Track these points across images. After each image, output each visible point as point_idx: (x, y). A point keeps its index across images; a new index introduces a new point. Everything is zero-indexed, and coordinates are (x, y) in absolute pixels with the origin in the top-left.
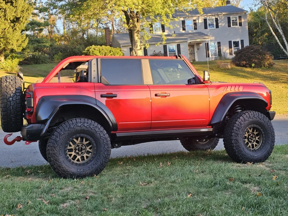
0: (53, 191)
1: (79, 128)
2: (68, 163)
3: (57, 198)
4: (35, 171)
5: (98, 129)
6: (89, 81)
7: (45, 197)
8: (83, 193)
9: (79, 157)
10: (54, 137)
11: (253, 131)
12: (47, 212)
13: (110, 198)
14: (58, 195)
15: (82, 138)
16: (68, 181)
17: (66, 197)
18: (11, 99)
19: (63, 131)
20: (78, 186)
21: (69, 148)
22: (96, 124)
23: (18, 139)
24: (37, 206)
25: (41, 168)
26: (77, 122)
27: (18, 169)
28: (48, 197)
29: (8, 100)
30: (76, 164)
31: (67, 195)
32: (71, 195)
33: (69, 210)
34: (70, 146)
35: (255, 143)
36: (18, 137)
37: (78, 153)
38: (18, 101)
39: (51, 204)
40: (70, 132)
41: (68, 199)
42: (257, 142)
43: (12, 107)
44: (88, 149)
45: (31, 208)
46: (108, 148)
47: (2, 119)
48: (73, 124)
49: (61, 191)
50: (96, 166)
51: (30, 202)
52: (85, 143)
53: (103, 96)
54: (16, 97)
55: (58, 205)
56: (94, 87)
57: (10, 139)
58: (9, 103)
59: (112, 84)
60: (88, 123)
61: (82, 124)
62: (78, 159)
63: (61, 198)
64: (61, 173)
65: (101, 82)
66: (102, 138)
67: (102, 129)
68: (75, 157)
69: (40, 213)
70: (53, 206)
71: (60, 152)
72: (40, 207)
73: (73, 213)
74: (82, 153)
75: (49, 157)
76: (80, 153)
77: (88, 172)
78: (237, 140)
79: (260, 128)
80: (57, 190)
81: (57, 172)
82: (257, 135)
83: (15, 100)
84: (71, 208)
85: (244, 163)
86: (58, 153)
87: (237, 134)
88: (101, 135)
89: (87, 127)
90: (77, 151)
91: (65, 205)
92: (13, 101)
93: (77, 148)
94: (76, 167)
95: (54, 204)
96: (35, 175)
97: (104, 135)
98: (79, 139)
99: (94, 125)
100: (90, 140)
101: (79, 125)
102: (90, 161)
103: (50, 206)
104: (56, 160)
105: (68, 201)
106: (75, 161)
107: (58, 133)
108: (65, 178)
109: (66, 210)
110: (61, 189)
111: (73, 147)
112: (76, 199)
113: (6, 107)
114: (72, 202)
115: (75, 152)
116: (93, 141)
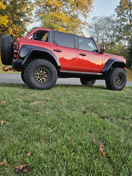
0: (27, 94)
1: (42, 64)
2: (35, 81)
3: (29, 99)
4: (18, 85)
5: (52, 66)
6: (48, 41)
7: (21, 97)
8: (44, 97)
9: (41, 79)
10: (29, 67)
11: (119, 77)
12: (22, 107)
13: (62, 101)
14: (30, 97)
15: (43, 70)
16: (35, 91)
17: (35, 99)
18: (6, 45)
19: (34, 64)
20: (41, 94)
21: (36, 74)
22: (51, 63)
23: (10, 69)
24: (16, 103)
25: (21, 85)
26: (41, 61)
27: (10, 84)
28: (24, 97)
29: (5, 46)
30: (40, 82)
31: (35, 98)
32: (37, 98)
33: (37, 107)
34: (37, 73)
35: (118, 82)
36: (10, 68)
37: (40, 77)
38: (10, 48)
39: (25, 102)
40: (37, 66)
41: (35, 100)
42: (119, 82)
43: (7, 50)
44: (46, 76)
45: (11, 103)
46: (56, 76)
47: (1, 56)
48: (39, 61)
49: (31, 95)
50: (50, 85)
51: (11, 100)
52: (44, 73)
53: (55, 50)
54: (9, 45)
55: (30, 103)
56: (51, 45)
57: (6, 68)
58: (4, 47)
59: (59, 45)
60: (47, 62)
61: (44, 62)
62: (41, 80)
63: (31, 99)
64: (31, 86)
65: (54, 43)
66: (54, 71)
67: (54, 66)
68: (39, 79)
69: (16, 108)
70: (26, 104)
71: (31, 76)
72: (17, 103)
73: (40, 109)
74: (43, 78)
75: (25, 78)
76: (42, 77)
77: (46, 87)
78: (113, 80)
79: (122, 76)
80: (29, 94)
81: (29, 86)
82: (120, 79)
83: (8, 46)
84: (38, 105)
85: (114, 90)
86: (30, 76)
87: (113, 77)
88: (53, 70)
89: (47, 64)
90: (40, 76)
91: (34, 103)
92: (7, 47)
93: (40, 75)
94: (39, 84)
95: (27, 102)
96: (18, 87)
97: (55, 70)
98: (42, 70)
99: (50, 64)
100: (47, 72)
101: (42, 62)
102: (47, 82)
103: (24, 103)
104: (29, 79)
105: (36, 101)
106: (39, 81)
107: (31, 65)
108: (33, 89)
109: (35, 107)
110: (31, 94)
111: (38, 74)
112: (40, 100)
113: (3, 49)
114: (38, 102)
115: (39, 77)
116: (49, 72)
